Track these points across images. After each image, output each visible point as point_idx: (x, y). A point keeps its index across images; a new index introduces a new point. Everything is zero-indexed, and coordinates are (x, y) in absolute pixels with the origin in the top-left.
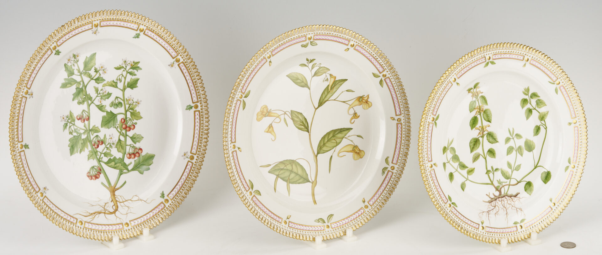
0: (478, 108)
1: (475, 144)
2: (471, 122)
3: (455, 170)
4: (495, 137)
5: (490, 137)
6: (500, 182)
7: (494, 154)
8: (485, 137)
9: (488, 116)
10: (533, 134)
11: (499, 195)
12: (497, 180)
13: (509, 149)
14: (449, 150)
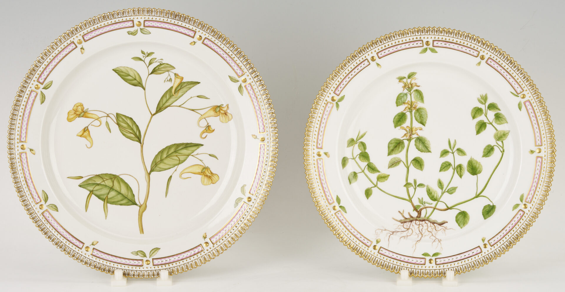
0: (410, 103)
1: (396, 147)
2: (396, 118)
3: (361, 171)
4: (427, 146)
5: (420, 144)
6: (422, 202)
7: (421, 165)
8: (413, 142)
9: (422, 117)
10: (482, 154)
11: (417, 217)
12: (419, 198)
13: (445, 165)
14: (358, 144)
